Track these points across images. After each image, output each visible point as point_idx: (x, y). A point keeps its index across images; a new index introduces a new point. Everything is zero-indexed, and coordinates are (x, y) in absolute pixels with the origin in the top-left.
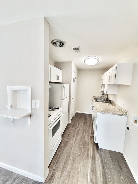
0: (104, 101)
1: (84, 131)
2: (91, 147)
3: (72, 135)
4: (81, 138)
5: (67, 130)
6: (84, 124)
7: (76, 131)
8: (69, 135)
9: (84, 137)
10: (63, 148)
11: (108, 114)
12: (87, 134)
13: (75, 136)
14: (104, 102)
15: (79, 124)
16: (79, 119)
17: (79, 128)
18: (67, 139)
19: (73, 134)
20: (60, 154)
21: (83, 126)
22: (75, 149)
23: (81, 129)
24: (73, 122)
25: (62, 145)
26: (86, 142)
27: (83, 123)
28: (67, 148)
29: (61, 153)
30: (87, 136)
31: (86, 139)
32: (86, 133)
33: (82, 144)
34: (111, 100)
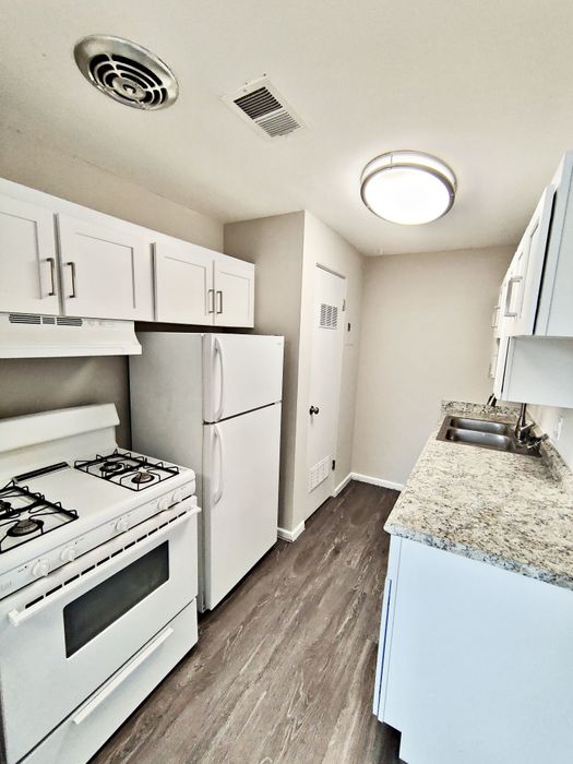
0: (501, 438)
1: (348, 601)
2: (349, 737)
3: (269, 620)
4: (312, 652)
5: (259, 579)
6: (369, 554)
7: (305, 594)
8: (254, 612)
9: (336, 644)
10: (182, 699)
11: (469, 556)
12: (356, 629)
13: (287, 623)
14: (494, 446)
15: (336, 552)
16: (353, 522)
17: (329, 575)
18: (232, 639)
19: (278, 612)
20: (145, 736)
21: (355, 563)
22: (243, 723)
23: (339, 582)
24: (313, 533)
25: (190, 673)
26: (332, 686)
27: (363, 547)
28: (202, 699)
29: (154, 737)
30: (350, 642)
31: (344, 660)
32: (355, 616)
33: (298, 697)
34: (546, 437)
